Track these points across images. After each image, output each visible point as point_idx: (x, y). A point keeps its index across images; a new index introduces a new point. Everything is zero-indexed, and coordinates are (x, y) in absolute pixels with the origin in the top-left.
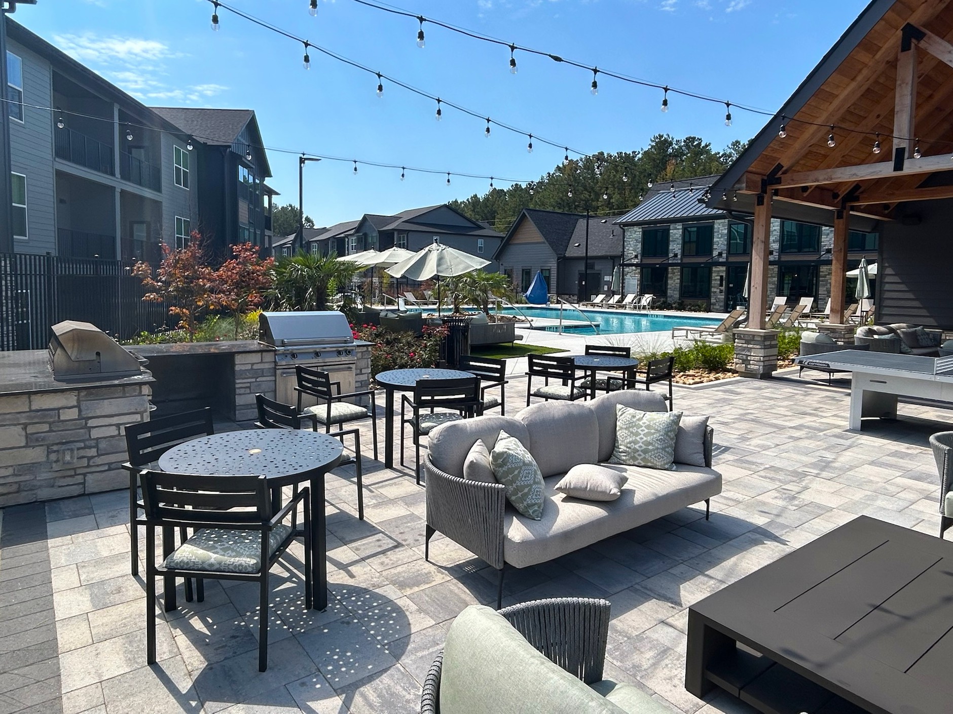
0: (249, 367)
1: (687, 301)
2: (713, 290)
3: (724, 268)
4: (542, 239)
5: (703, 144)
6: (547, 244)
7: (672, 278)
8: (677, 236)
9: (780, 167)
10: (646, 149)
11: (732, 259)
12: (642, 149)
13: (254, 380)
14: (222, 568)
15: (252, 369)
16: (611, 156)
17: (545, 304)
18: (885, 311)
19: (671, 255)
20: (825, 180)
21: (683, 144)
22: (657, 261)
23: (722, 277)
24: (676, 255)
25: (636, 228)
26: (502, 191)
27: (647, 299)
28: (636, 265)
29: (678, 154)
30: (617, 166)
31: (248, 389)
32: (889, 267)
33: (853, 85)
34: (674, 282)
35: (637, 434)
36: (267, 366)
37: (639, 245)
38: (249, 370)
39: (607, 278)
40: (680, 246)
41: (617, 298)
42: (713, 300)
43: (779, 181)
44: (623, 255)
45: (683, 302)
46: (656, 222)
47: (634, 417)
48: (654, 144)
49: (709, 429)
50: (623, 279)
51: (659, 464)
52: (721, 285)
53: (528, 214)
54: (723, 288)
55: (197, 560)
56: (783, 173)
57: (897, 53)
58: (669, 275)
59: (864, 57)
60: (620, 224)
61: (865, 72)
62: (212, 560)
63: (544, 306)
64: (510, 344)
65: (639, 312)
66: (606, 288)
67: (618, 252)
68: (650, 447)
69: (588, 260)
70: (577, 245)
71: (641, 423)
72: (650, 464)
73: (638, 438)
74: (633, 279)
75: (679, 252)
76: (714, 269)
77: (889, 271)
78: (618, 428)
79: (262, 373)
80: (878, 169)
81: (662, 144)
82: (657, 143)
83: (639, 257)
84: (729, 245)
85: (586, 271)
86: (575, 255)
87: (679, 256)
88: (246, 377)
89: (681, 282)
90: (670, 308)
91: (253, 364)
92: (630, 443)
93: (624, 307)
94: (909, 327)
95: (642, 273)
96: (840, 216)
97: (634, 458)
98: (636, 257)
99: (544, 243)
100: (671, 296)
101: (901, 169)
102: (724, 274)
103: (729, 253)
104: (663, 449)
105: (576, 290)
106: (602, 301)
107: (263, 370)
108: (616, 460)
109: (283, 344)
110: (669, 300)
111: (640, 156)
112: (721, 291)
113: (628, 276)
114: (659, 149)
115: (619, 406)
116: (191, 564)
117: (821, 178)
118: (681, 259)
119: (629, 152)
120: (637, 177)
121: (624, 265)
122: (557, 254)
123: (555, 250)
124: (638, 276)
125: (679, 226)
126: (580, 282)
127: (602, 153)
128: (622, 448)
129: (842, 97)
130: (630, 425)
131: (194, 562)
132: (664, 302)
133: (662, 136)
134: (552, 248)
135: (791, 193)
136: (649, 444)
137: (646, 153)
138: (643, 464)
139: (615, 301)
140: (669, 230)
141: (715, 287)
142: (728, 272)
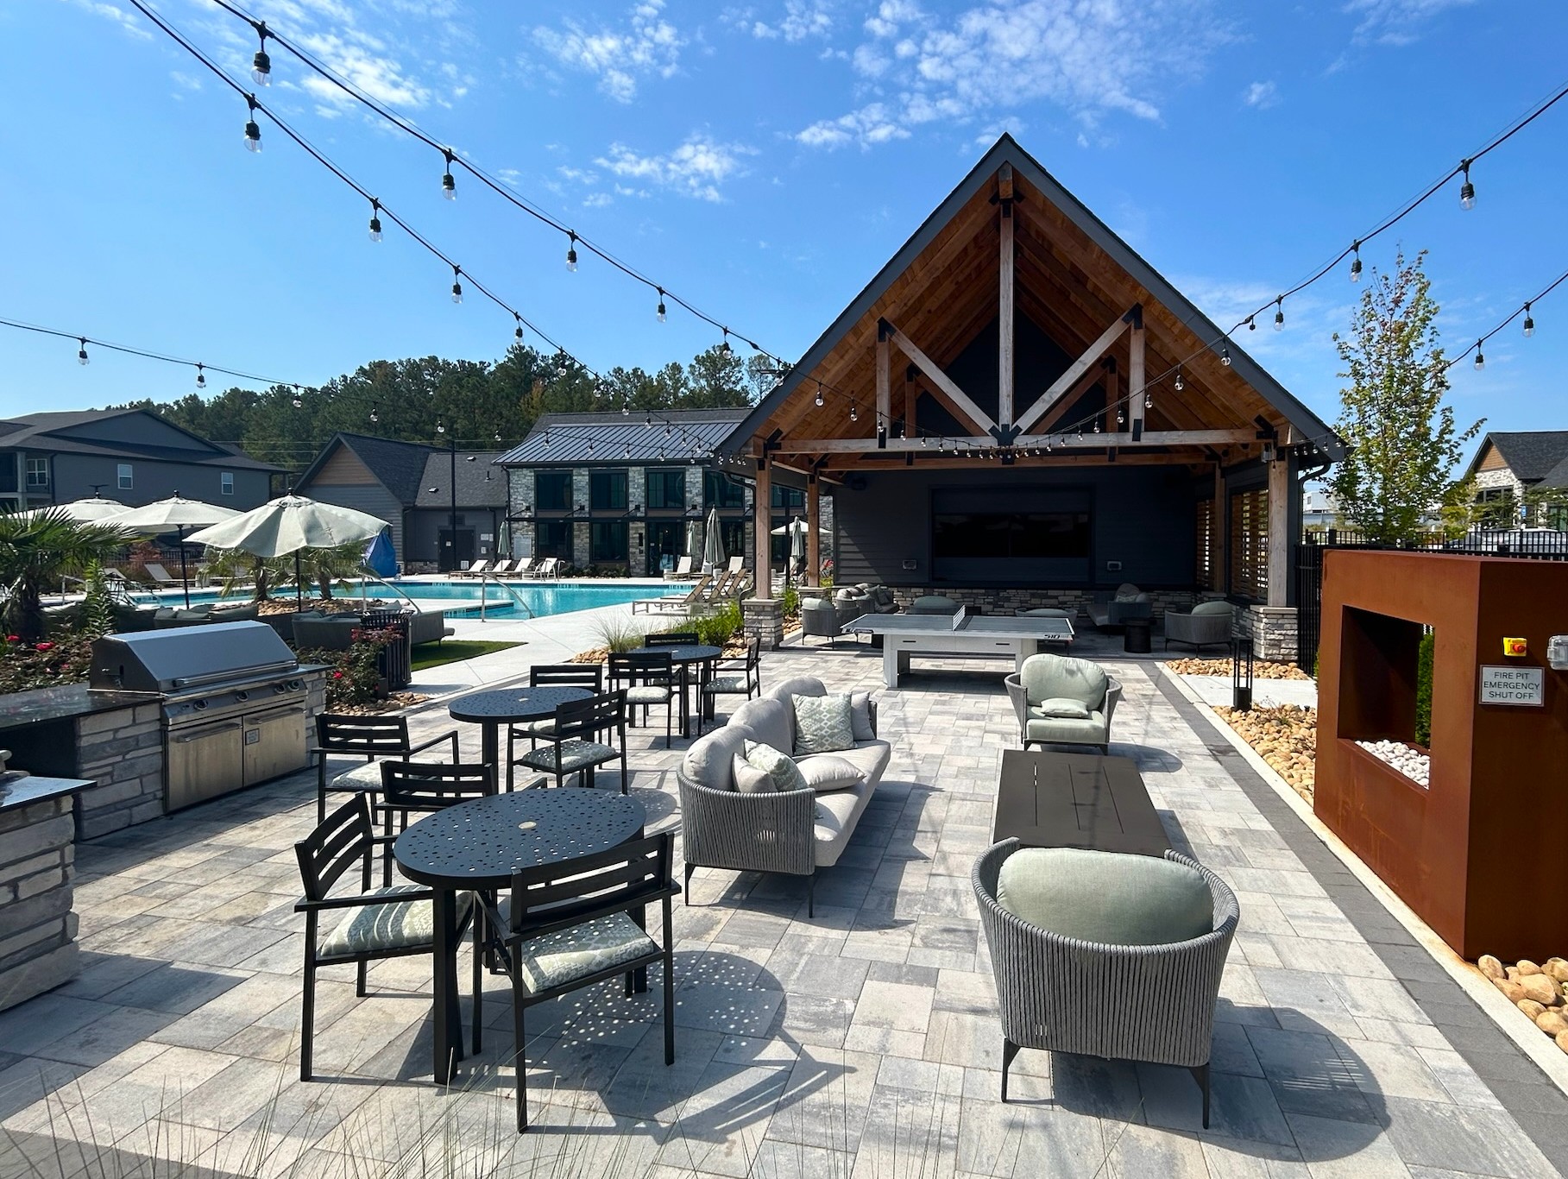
0: (110, 736)
1: (602, 565)
2: (631, 550)
3: (643, 524)
4: (374, 480)
5: (577, 366)
6: (384, 487)
7: (579, 536)
8: (583, 484)
9: (779, 432)
10: (501, 362)
11: (652, 514)
12: (496, 361)
13: (119, 758)
14: (614, 962)
15: (115, 739)
16: (449, 364)
17: (393, 576)
18: (842, 572)
19: (576, 507)
20: (821, 449)
21: (551, 361)
22: (559, 515)
23: (641, 534)
24: (582, 508)
25: (525, 471)
26: (252, 394)
27: (550, 564)
28: (529, 520)
29: (546, 373)
30: (460, 379)
31: (108, 777)
32: (843, 529)
33: (842, 363)
34: (582, 541)
35: (821, 720)
36: (145, 729)
37: (532, 494)
38: (110, 741)
39: (484, 537)
40: (587, 497)
41: (506, 563)
42: (632, 563)
43: (779, 447)
44: (508, 506)
45: (596, 566)
46: (553, 465)
47: (813, 704)
48: (512, 356)
49: (872, 703)
50: (511, 539)
51: (845, 745)
52: (641, 544)
53: (347, 441)
54: (643, 548)
55: (579, 965)
56: (783, 439)
57: (875, 343)
58: (575, 533)
59: (851, 340)
60: (502, 464)
61: (851, 352)
62: (599, 958)
63: (392, 579)
64: (437, 643)
65: (543, 582)
66: (484, 550)
67: (502, 502)
68: (836, 731)
69: (455, 513)
70: (433, 490)
71: (821, 709)
72: (836, 747)
73: (822, 724)
74: (525, 538)
75: (586, 504)
76: (631, 525)
77: (843, 533)
78: (799, 719)
79: (136, 743)
80: (866, 445)
81: (523, 358)
82: (515, 355)
83: (533, 509)
84: (647, 497)
85: (454, 528)
86: (432, 504)
87: (587, 509)
88: (105, 754)
89: (591, 538)
90: (580, 574)
91: (116, 731)
92: (816, 730)
93: (519, 575)
94: (870, 587)
95: (537, 530)
96: (812, 481)
97: (822, 745)
98: (528, 509)
99: (378, 485)
100: (580, 559)
101: (884, 447)
102: (643, 532)
103: (648, 507)
104: (846, 730)
105: (436, 554)
106: (483, 569)
107: (136, 738)
108: (803, 751)
109: (176, 687)
110: (577, 564)
111: (492, 368)
112: (641, 552)
113: (518, 534)
114: (521, 363)
115: (795, 696)
116: (573, 973)
117: (818, 448)
118: (590, 513)
119: (476, 361)
120: (492, 399)
121: (510, 520)
122: (403, 503)
123: (399, 497)
124: (532, 534)
125: (585, 471)
126: (442, 544)
127: (435, 359)
128: (808, 737)
129: (833, 372)
130: (812, 713)
131: (576, 969)
132: (572, 568)
133: (524, 347)
134: (393, 493)
135: (783, 459)
136: (835, 727)
137: (501, 367)
138: (830, 748)
139: (504, 568)
140: (571, 476)
141: (633, 547)
142: (648, 528)
